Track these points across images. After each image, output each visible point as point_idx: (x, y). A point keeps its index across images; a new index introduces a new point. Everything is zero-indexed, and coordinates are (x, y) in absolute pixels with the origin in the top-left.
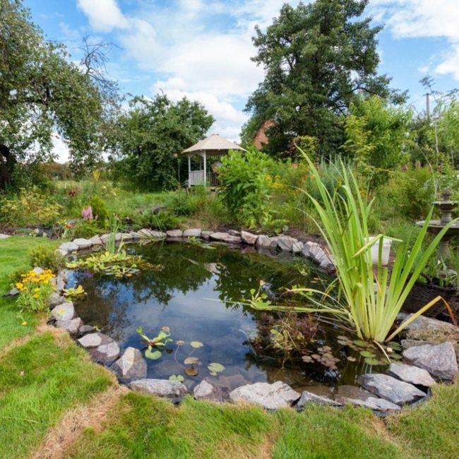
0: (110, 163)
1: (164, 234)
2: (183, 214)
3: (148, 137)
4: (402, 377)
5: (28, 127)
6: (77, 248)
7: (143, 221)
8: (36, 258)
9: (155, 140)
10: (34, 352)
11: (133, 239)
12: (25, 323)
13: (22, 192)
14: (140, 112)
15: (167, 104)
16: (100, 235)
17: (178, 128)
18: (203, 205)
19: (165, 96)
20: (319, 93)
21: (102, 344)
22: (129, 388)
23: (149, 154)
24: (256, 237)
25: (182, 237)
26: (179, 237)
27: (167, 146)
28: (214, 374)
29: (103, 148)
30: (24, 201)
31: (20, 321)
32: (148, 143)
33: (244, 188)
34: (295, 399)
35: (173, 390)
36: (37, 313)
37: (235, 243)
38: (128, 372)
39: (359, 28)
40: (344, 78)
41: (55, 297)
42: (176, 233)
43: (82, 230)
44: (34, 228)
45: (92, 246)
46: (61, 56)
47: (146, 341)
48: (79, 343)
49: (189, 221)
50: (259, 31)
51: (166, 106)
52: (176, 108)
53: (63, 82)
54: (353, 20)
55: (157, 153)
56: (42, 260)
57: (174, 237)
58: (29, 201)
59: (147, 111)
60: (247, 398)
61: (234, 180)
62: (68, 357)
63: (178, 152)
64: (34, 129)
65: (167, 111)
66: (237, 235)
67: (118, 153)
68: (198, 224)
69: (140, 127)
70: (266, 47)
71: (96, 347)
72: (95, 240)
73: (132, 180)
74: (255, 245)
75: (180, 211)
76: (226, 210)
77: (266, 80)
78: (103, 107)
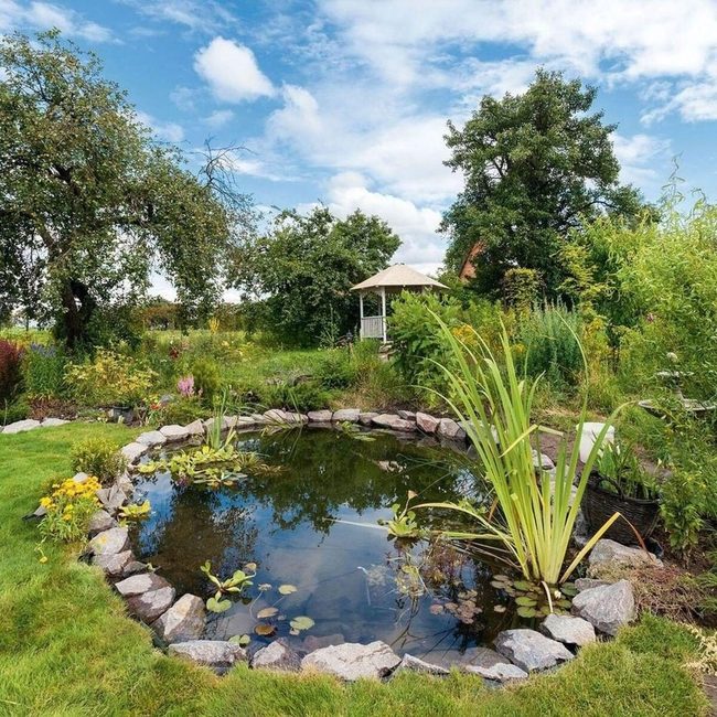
0: (242, 306)
1: (303, 417)
2: (337, 385)
3: (298, 268)
4: (554, 634)
5: (116, 259)
6: (164, 440)
7: (273, 397)
8: (81, 460)
9: (310, 272)
10: (44, 604)
11: (256, 425)
12: (44, 559)
13: (98, 352)
14: (291, 231)
15: (330, 221)
16: (206, 418)
17: (346, 254)
18: (365, 372)
19: (326, 210)
20: (540, 208)
21: (150, 590)
22: (165, 653)
23: (301, 292)
24: (437, 421)
25: (331, 421)
26: (325, 421)
27: (328, 281)
28: (296, 633)
29: (234, 283)
30: (99, 367)
31: (39, 555)
32: (300, 277)
33: (422, 347)
34: (390, 667)
35: (225, 655)
36: (66, 543)
37: (407, 431)
38: (173, 631)
39: (588, 126)
40: (577, 188)
41: (103, 517)
42: (322, 416)
43: (177, 411)
44: (108, 408)
45: (189, 436)
46: (174, 162)
47: (215, 585)
48: (115, 589)
49: (345, 396)
50: (452, 128)
51: (329, 224)
52: (346, 225)
53: (173, 197)
54: (579, 115)
55: (313, 290)
56: (90, 461)
57: (318, 422)
58: (106, 366)
59: (300, 231)
60: (322, 665)
61: (408, 335)
62: (91, 608)
63: (346, 289)
64: (124, 261)
65: (330, 230)
66: (410, 418)
67: (255, 291)
68: (358, 401)
69: (289, 252)
70: (464, 147)
71: (140, 594)
72: (196, 427)
73: (275, 330)
74: (435, 435)
75: (332, 382)
76: (401, 378)
77: (467, 190)
78: (231, 229)
